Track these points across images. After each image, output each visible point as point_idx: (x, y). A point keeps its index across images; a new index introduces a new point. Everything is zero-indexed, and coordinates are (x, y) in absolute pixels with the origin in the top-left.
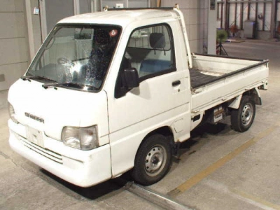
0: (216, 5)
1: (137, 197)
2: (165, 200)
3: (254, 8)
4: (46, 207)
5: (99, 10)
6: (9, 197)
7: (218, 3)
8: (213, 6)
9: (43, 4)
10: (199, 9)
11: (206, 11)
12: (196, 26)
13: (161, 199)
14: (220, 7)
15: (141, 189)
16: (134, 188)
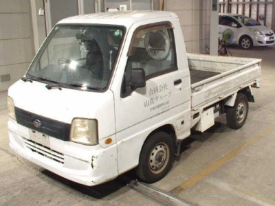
0: (218, 6)
1: (140, 194)
2: (168, 198)
3: (256, 9)
4: (51, 204)
5: (103, 11)
6: (15, 194)
7: (220, 5)
8: (214, 7)
9: (48, 5)
10: (201, 10)
11: (208, 12)
12: (198, 27)
13: (163, 196)
14: (222, 8)
15: (144, 186)
16: (137, 185)
